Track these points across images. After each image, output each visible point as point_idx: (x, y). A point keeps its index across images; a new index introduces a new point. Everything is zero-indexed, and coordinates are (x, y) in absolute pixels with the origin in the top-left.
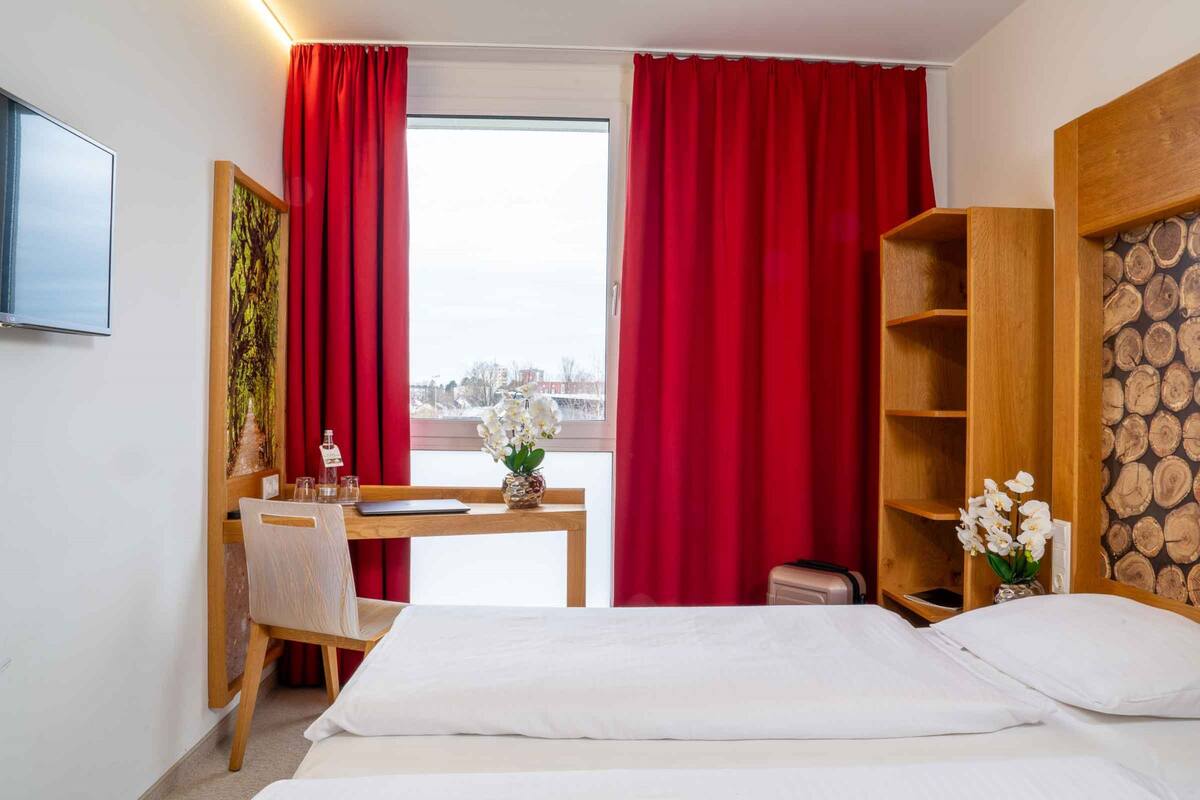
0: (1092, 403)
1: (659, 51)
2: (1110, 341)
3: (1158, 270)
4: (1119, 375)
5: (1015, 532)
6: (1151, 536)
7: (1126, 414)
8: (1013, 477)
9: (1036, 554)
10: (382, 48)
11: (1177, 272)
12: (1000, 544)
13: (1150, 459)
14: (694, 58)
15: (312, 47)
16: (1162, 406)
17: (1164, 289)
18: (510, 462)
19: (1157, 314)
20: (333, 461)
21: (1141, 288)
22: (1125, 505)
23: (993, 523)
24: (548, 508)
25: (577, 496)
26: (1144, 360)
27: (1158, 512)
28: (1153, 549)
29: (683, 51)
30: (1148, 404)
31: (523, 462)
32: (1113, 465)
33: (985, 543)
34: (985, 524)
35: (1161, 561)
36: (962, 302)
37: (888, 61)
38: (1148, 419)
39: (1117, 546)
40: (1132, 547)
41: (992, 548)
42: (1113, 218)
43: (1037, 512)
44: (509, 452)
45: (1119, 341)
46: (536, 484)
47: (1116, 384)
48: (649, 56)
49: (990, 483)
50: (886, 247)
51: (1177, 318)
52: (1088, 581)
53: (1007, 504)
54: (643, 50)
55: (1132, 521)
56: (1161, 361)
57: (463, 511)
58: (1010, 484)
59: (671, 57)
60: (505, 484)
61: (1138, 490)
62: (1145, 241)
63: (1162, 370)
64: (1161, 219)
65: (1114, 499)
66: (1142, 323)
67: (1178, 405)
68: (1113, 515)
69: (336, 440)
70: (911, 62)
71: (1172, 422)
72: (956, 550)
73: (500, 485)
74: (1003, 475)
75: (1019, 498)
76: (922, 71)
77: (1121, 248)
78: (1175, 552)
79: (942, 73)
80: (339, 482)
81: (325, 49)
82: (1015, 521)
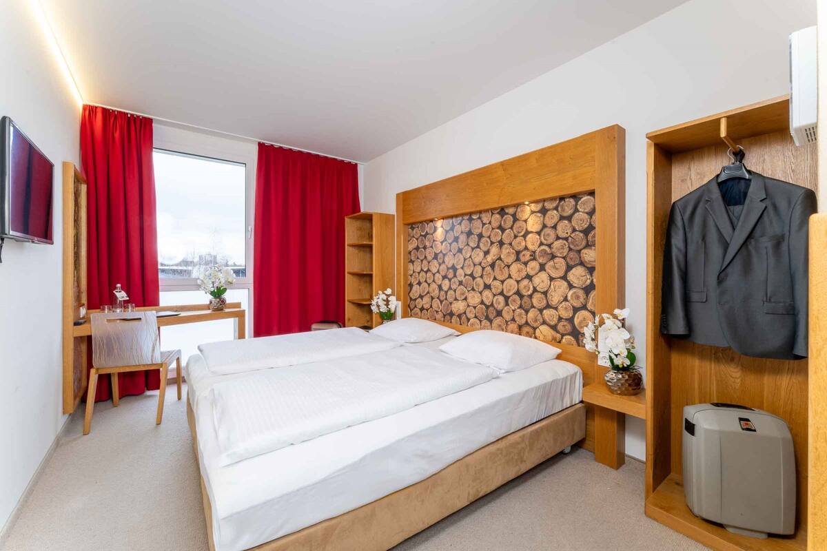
0: (406, 269)
1: (268, 143)
2: (410, 253)
3: (421, 235)
4: (412, 262)
5: (387, 305)
6: (420, 303)
7: (414, 272)
8: (386, 290)
9: (393, 311)
10: (138, 117)
11: (425, 236)
12: (383, 309)
13: (419, 284)
14: (281, 148)
15: (96, 107)
16: (422, 270)
17: (422, 240)
18: (212, 293)
19: (421, 247)
20: (123, 297)
21: (417, 239)
22: (414, 296)
23: (382, 303)
24: (227, 310)
25: (238, 305)
26: (418, 258)
27: (421, 297)
28: (420, 307)
29: (277, 145)
30: (419, 269)
31: (218, 293)
32: (411, 285)
33: (379, 309)
34: (380, 304)
35: (422, 309)
36: (372, 241)
37: (347, 160)
38: (419, 273)
39: (412, 307)
40: (416, 307)
41: (381, 310)
42: (411, 221)
43: (393, 299)
44: (212, 289)
45: (412, 253)
46: (223, 301)
47: (411, 264)
48: (264, 144)
49: (380, 292)
50: (347, 220)
51: (425, 248)
52: (405, 315)
53: (385, 297)
54: (262, 141)
55: (416, 299)
56: (421, 258)
57: (176, 315)
58: (385, 292)
59: (272, 145)
60: (211, 302)
61: (417, 292)
62: (418, 227)
63: (422, 261)
64: (421, 222)
65: (411, 294)
66: (417, 248)
67: (425, 270)
68: (411, 299)
69: (122, 288)
70: (354, 162)
71: (424, 274)
72: (371, 312)
73: (208, 303)
74: (384, 290)
75: (388, 296)
76: (356, 165)
77: (413, 228)
78: (425, 307)
79: (362, 166)
80: (124, 307)
81: (105, 111)
82: (387, 302)
